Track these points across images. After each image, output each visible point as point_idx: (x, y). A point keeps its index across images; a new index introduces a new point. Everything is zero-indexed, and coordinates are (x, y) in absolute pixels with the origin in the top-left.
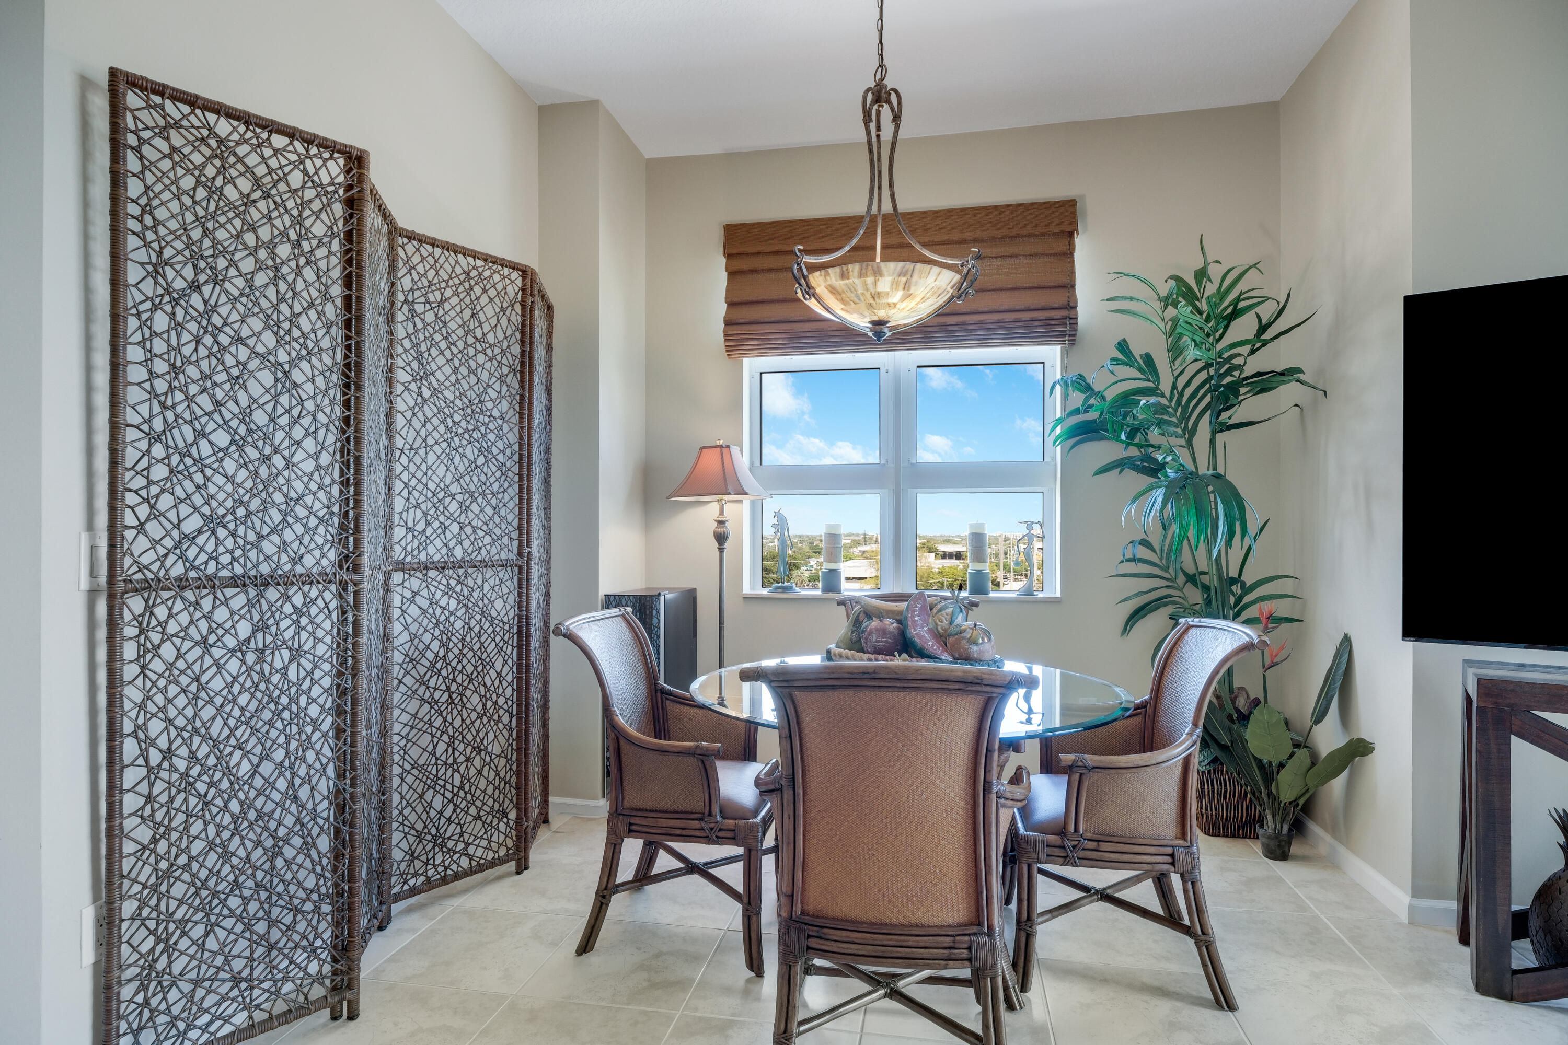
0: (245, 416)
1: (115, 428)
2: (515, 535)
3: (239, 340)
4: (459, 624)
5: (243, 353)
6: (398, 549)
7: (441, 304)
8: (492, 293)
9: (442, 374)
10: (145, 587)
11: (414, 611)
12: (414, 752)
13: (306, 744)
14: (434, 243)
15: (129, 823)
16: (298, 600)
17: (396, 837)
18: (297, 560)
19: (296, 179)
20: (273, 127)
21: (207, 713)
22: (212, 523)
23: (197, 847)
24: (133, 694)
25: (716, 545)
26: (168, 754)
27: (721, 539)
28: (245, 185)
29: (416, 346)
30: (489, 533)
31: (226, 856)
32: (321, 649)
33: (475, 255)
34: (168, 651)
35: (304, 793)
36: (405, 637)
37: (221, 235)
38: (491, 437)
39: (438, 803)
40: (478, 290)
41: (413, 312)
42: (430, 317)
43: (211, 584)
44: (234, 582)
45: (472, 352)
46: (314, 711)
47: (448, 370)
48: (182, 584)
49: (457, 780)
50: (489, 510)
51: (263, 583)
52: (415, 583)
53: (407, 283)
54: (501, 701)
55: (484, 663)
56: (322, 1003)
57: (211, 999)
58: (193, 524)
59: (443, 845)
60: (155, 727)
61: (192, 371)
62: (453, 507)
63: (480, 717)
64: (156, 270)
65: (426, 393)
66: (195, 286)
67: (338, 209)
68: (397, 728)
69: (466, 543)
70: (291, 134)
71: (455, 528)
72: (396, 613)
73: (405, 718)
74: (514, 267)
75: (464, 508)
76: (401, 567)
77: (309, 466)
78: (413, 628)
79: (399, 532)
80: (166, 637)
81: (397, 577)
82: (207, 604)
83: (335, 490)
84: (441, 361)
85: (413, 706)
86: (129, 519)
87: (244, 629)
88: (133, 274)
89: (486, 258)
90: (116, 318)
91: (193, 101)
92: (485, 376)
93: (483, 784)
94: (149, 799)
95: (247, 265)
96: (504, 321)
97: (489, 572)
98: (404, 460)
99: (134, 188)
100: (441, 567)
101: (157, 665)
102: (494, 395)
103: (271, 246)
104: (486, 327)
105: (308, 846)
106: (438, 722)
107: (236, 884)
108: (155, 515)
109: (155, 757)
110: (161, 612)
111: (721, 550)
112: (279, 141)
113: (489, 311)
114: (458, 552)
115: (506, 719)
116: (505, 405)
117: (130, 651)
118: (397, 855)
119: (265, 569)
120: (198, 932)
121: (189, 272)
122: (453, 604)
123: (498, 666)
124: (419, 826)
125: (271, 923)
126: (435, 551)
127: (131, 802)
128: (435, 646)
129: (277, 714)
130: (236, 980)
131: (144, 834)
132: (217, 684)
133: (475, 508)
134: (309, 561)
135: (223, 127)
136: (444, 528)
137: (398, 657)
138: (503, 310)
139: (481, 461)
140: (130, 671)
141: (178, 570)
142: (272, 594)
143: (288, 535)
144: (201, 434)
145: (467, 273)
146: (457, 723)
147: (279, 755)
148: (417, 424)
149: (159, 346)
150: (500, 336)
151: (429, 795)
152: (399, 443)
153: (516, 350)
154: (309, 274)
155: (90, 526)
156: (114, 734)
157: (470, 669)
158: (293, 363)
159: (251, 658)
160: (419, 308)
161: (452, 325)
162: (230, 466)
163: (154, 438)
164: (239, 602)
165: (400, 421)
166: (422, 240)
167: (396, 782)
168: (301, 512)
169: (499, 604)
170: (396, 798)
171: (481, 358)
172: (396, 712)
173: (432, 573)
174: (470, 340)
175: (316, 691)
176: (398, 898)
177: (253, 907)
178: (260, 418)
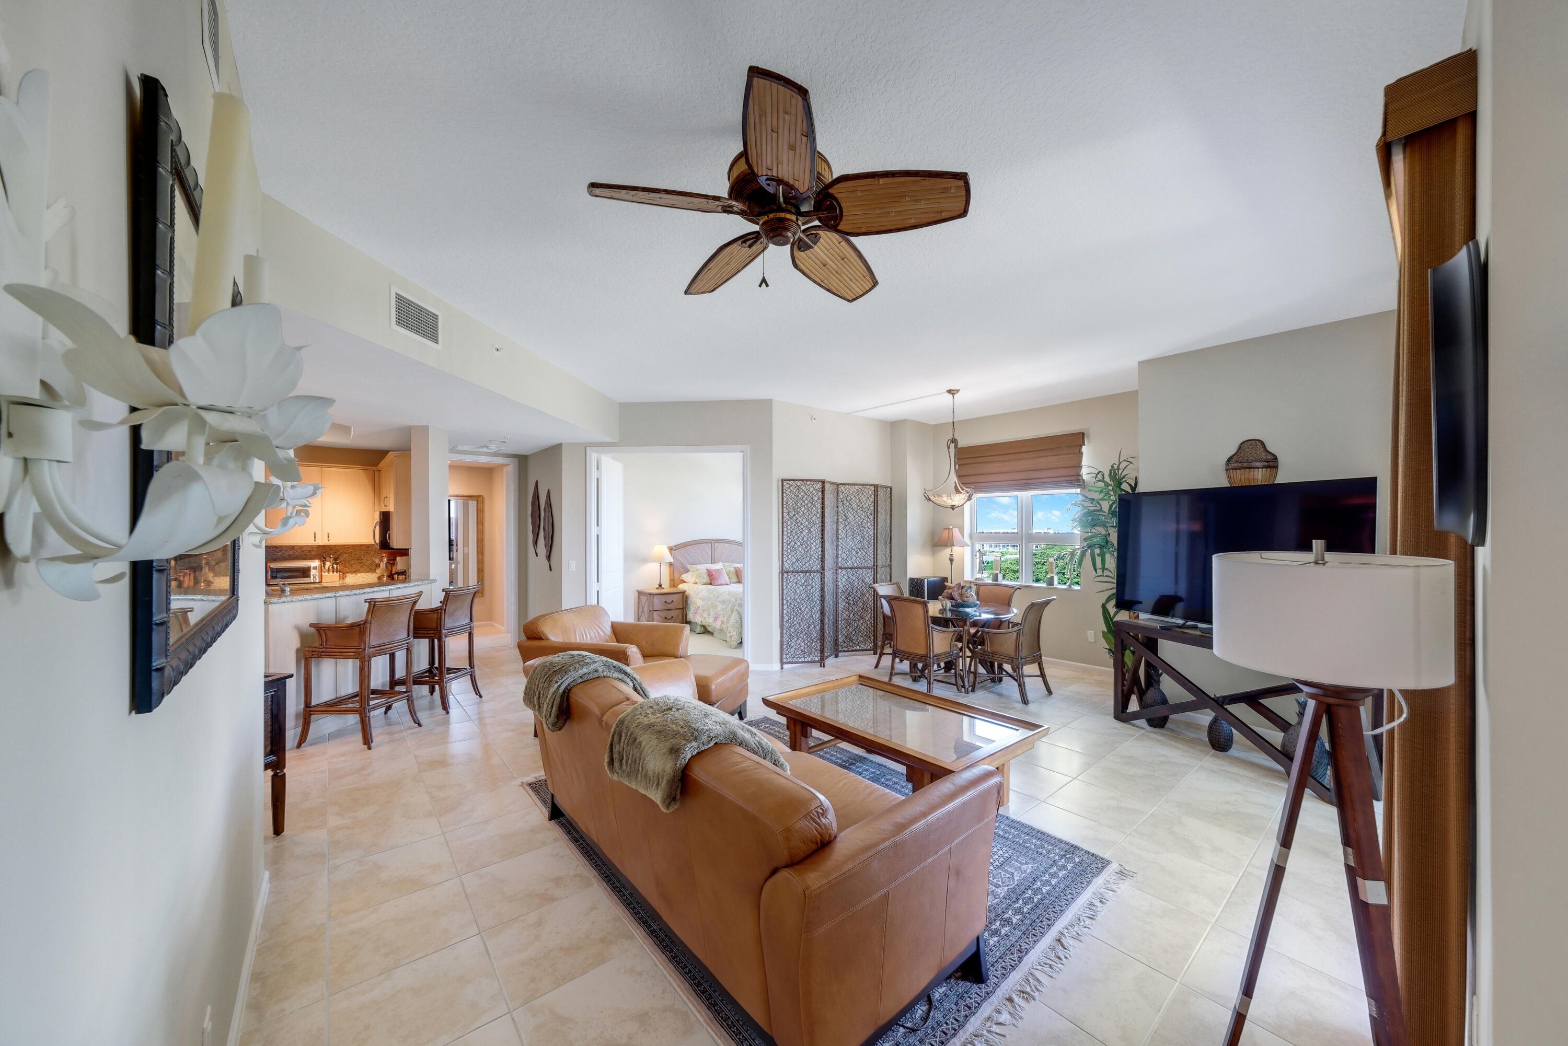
0: (803, 539)
1: (782, 543)
2: (873, 560)
3: (802, 524)
4: (856, 584)
5: (802, 526)
6: (840, 564)
7: (850, 500)
8: (865, 494)
9: (851, 518)
10: (787, 572)
11: (844, 580)
12: (844, 615)
13: (814, 606)
14: (848, 485)
15: (785, 615)
16: (812, 576)
17: (840, 636)
18: (812, 568)
19: (811, 490)
20: (807, 481)
21: (797, 597)
22: (798, 560)
23: (795, 623)
24: (785, 592)
25: (950, 562)
26: (791, 604)
27: (951, 560)
28: (802, 494)
29: (844, 512)
30: (864, 559)
31: (800, 626)
32: (817, 586)
33: (860, 485)
34: (790, 585)
35: (814, 616)
36: (842, 586)
37: (799, 504)
38: (865, 533)
39: (851, 629)
40: (860, 494)
41: (843, 504)
42: (848, 504)
43: (797, 572)
44: (802, 572)
45: (859, 511)
46: (816, 599)
47: (852, 517)
48: (793, 572)
49: (856, 625)
50: (864, 553)
51: (806, 572)
52: (844, 572)
53: (841, 497)
54: (868, 606)
55: (863, 595)
56: (818, 662)
57: (798, 653)
58: (794, 560)
59: (852, 641)
60: (789, 598)
61: (794, 531)
62: (854, 552)
63: (862, 609)
64: (788, 514)
65: (847, 524)
66: (794, 515)
67: (820, 494)
68: (840, 608)
69: (858, 562)
70: (811, 481)
71: (854, 558)
72: (840, 580)
73: (842, 606)
74: (871, 485)
75: (857, 553)
76: (840, 568)
77: (814, 548)
78: (844, 584)
79: (840, 559)
80: (790, 582)
81: (840, 571)
82: (797, 575)
83: (820, 553)
84: (851, 515)
85: (844, 604)
86: (785, 560)
87: (803, 581)
88: (785, 515)
89: (863, 485)
90: (783, 524)
91: (794, 480)
92: (863, 517)
93: (863, 628)
94: (788, 612)
95: (803, 509)
96: (868, 501)
97: (864, 570)
98: (841, 541)
99: (785, 499)
100: (851, 568)
101: (789, 587)
102: (865, 522)
103: (807, 504)
104: (863, 504)
105: (815, 627)
106: (851, 609)
107: (802, 632)
108: (788, 559)
109: (789, 604)
110: (789, 577)
111: (952, 564)
112: (808, 483)
113: (864, 499)
114: (855, 565)
115: (870, 611)
116: (869, 524)
117: (785, 584)
118: (840, 641)
119: (806, 569)
120: (796, 639)
121: (793, 513)
122: (854, 578)
123: (868, 595)
124: (846, 635)
125: (808, 642)
126: (849, 564)
127: (785, 612)
128: (850, 589)
129: (809, 599)
130: (802, 651)
131: (787, 618)
132: (798, 592)
133: (860, 553)
134: (814, 568)
135: (799, 484)
136: (852, 558)
137: (840, 591)
138: (868, 498)
139: (862, 540)
140: (785, 588)
141: (792, 569)
142: (808, 574)
143: (811, 562)
144: (795, 543)
145: (857, 490)
146: (856, 610)
147: (809, 607)
148: (844, 532)
149: (789, 527)
150: (867, 505)
151: (848, 627)
152: (840, 537)
153: (872, 508)
154: (814, 508)
155: (779, 561)
156: (782, 599)
157: (859, 596)
158: (811, 527)
159: (804, 587)
160: (845, 502)
161: (854, 505)
162: (800, 549)
163: (788, 545)
164: (802, 576)
165: (840, 531)
166: (845, 484)
167: (840, 622)
168: (813, 558)
169: (867, 579)
170: (840, 626)
171: (861, 512)
172: (840, 605)
173: (849, 570)
174: (858, 508)
175: (816, 595)
176: (841, 651)
177: (805, 637)
178: (805, 539)
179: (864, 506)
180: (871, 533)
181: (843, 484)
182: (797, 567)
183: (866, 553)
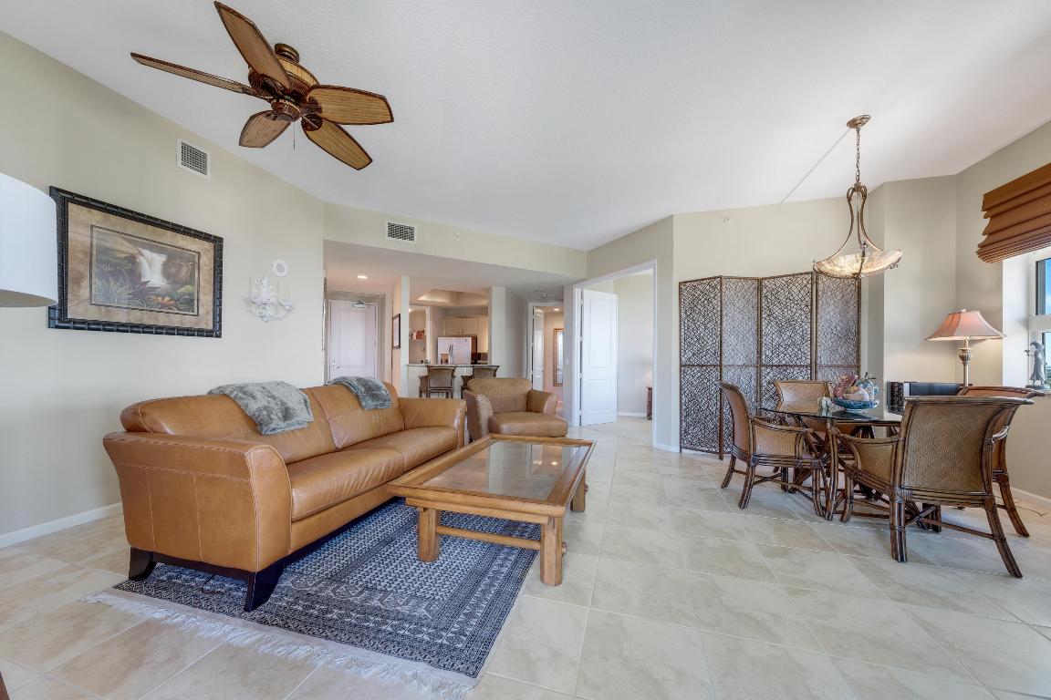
0: (699, 335)
1: (680, 340)
2: (809, 357)
3: (698, 321)
5: (699, 323)
6: (763, 361)
7: (777, 295)
8: (797, 284)
10: (684, 366)
11: (769, 377)
13: (711, 399)
14: (775, 278)
16: (709, 370)
18: (709, 362)
19: (708, 287)
20: (703, 280)
21: (693, 388)
22: (694, 354)
23: (693, 412)
24: (683, 384)
26: (688, 395)
27: (964, 358)
28: (699, 293)
31: (697, 415)
32: (714, 380)
33: (790, 276)
34: (687, 377)
35: (710, 408)
37: (695, 303)
40: (791, 286)
42: (774, 299)
43: (694, 366)
44: (698, 365)
46: (712, 392)
47: (780, 311)
48: (689, 365)
50: (797, 350)
52: (769, 370)
53: (764, 291)
57: (695, 441)
58: (691, 355)
60: (686, 389)
61: (691, 328)
62: (781, 348)
64: (685, 313)
65: (772, 319)
66: (691, 313)
67: (717, 290)
69: (787, 359)
70: (707, 279)
71: (782, 355)
72: (763, 377)
74: (807, 274)
75: (785, 349)
76: (764, 365)
77: (711, 343)
79: (764, 357)
80: (687, 374)
81: (763, 368)
82: (693, 369)
83: (717, 348)
84: (777, 309)
86: (682, 354)
87: (699, 374)
88: (682, 314)
89: (794, 276)
90: (680, 322)
91: (690, 281)
92: (794, 310)
94: (685, 402)
95: (699, 307)
96: (802, 292)
97: (796, 368)
99: (682, 300)
100: (777, 366)
101: (686, 379)
103: (703, 302)
105: (712, 419)
107: (699, 422)
108: (686, 354)
109: (686, 395)
110: (686, 370)
111: (965, 364)
112: (705, 281)
114: (784, 362)
117: (682, 377)
119: (703, 364)
120: (693, 427)
121: (690, 311)
125: (705, 432)
126: (775, 361)
129: (705, 391)
130: (699, 440)
131: (684, 407)
132: (695, 384)
134: (711, 362)
135: (695, 283)
138: (803, 289)
142: (704, 368)
143: (707, 357)
144: (692, 339)
145: (787, 282)
147: (706, 399)
148: (769, 328)
149: (686, 325)
152: (763, 333)
153: (808, 299)
154: (711, 305)
158: (708, 323)
159: (700, 380)
160: (769, 297)
161: (782, 299)
162: (697, 344)
163: (685, 340)
164: (698, 369)
165: (763, 327)
166: (770, 278)
168: (709, 352)
173: (775, 368)
175: (713, 388)
177: (702, 427)
178: (702, 335)
179: (796, 298)
180: (806, 327)
181: (766, 279)
182: (695, 361)
183: (800, 350)
